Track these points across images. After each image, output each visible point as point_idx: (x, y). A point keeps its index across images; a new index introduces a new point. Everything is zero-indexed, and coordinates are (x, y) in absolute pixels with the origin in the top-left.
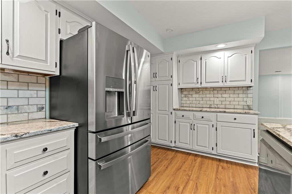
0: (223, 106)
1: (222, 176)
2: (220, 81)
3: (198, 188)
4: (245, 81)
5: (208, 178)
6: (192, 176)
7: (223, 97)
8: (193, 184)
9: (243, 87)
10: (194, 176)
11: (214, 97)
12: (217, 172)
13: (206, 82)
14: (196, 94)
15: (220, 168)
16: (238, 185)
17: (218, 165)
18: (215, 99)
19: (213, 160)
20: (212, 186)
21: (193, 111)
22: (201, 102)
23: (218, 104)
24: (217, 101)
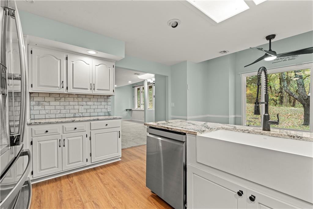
0: (88, 114)
1: (107, 181)
2: (89, 87)
3: (98, 204)
4: (109, 90)
5: (99, 190)
6: (83, 198)
7: (88, 105)
8: (91, 204)
9: (104, 95)
10: (84, 198)
11: (78, 105)
12: (101, 179)
13: (73, 88)
14: (55, 101)
15: (100, 175)
16: (121, 180)
17: (97, 173)
18: (80, 107)
19: (89, 172)
20: (107, 194)
21: (62, 122)
22: (63, 111)
23: (83, 113)
24: (82, 109)
